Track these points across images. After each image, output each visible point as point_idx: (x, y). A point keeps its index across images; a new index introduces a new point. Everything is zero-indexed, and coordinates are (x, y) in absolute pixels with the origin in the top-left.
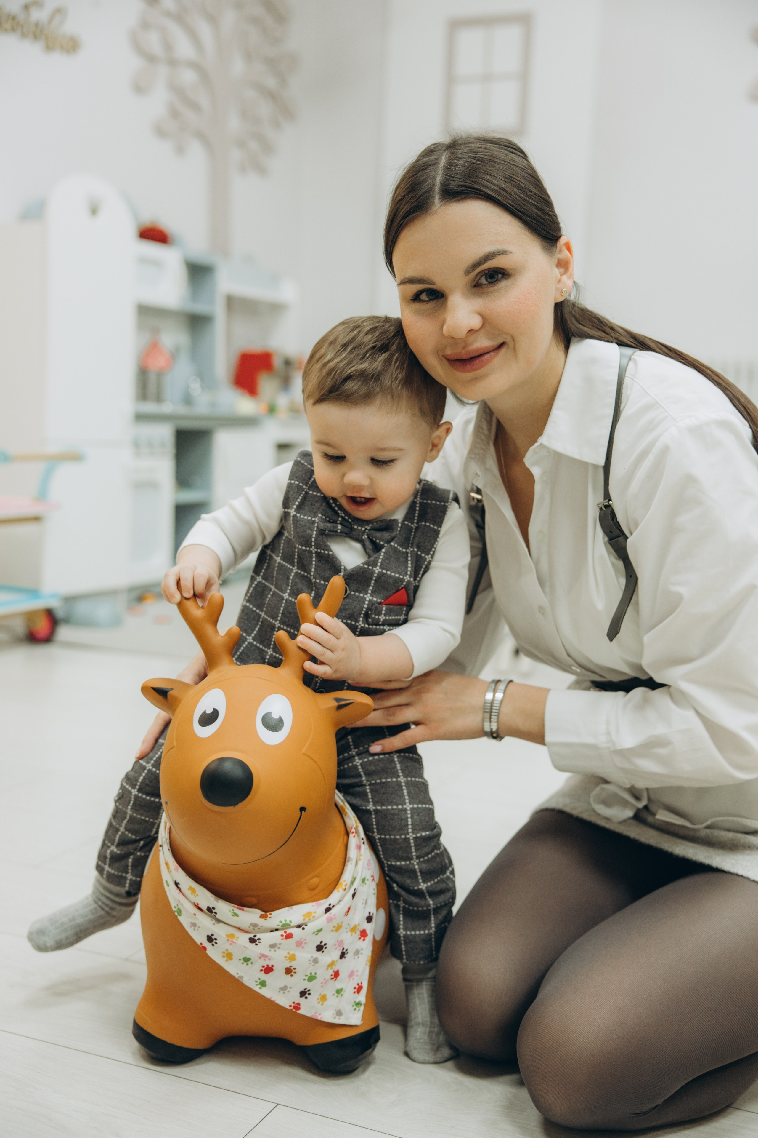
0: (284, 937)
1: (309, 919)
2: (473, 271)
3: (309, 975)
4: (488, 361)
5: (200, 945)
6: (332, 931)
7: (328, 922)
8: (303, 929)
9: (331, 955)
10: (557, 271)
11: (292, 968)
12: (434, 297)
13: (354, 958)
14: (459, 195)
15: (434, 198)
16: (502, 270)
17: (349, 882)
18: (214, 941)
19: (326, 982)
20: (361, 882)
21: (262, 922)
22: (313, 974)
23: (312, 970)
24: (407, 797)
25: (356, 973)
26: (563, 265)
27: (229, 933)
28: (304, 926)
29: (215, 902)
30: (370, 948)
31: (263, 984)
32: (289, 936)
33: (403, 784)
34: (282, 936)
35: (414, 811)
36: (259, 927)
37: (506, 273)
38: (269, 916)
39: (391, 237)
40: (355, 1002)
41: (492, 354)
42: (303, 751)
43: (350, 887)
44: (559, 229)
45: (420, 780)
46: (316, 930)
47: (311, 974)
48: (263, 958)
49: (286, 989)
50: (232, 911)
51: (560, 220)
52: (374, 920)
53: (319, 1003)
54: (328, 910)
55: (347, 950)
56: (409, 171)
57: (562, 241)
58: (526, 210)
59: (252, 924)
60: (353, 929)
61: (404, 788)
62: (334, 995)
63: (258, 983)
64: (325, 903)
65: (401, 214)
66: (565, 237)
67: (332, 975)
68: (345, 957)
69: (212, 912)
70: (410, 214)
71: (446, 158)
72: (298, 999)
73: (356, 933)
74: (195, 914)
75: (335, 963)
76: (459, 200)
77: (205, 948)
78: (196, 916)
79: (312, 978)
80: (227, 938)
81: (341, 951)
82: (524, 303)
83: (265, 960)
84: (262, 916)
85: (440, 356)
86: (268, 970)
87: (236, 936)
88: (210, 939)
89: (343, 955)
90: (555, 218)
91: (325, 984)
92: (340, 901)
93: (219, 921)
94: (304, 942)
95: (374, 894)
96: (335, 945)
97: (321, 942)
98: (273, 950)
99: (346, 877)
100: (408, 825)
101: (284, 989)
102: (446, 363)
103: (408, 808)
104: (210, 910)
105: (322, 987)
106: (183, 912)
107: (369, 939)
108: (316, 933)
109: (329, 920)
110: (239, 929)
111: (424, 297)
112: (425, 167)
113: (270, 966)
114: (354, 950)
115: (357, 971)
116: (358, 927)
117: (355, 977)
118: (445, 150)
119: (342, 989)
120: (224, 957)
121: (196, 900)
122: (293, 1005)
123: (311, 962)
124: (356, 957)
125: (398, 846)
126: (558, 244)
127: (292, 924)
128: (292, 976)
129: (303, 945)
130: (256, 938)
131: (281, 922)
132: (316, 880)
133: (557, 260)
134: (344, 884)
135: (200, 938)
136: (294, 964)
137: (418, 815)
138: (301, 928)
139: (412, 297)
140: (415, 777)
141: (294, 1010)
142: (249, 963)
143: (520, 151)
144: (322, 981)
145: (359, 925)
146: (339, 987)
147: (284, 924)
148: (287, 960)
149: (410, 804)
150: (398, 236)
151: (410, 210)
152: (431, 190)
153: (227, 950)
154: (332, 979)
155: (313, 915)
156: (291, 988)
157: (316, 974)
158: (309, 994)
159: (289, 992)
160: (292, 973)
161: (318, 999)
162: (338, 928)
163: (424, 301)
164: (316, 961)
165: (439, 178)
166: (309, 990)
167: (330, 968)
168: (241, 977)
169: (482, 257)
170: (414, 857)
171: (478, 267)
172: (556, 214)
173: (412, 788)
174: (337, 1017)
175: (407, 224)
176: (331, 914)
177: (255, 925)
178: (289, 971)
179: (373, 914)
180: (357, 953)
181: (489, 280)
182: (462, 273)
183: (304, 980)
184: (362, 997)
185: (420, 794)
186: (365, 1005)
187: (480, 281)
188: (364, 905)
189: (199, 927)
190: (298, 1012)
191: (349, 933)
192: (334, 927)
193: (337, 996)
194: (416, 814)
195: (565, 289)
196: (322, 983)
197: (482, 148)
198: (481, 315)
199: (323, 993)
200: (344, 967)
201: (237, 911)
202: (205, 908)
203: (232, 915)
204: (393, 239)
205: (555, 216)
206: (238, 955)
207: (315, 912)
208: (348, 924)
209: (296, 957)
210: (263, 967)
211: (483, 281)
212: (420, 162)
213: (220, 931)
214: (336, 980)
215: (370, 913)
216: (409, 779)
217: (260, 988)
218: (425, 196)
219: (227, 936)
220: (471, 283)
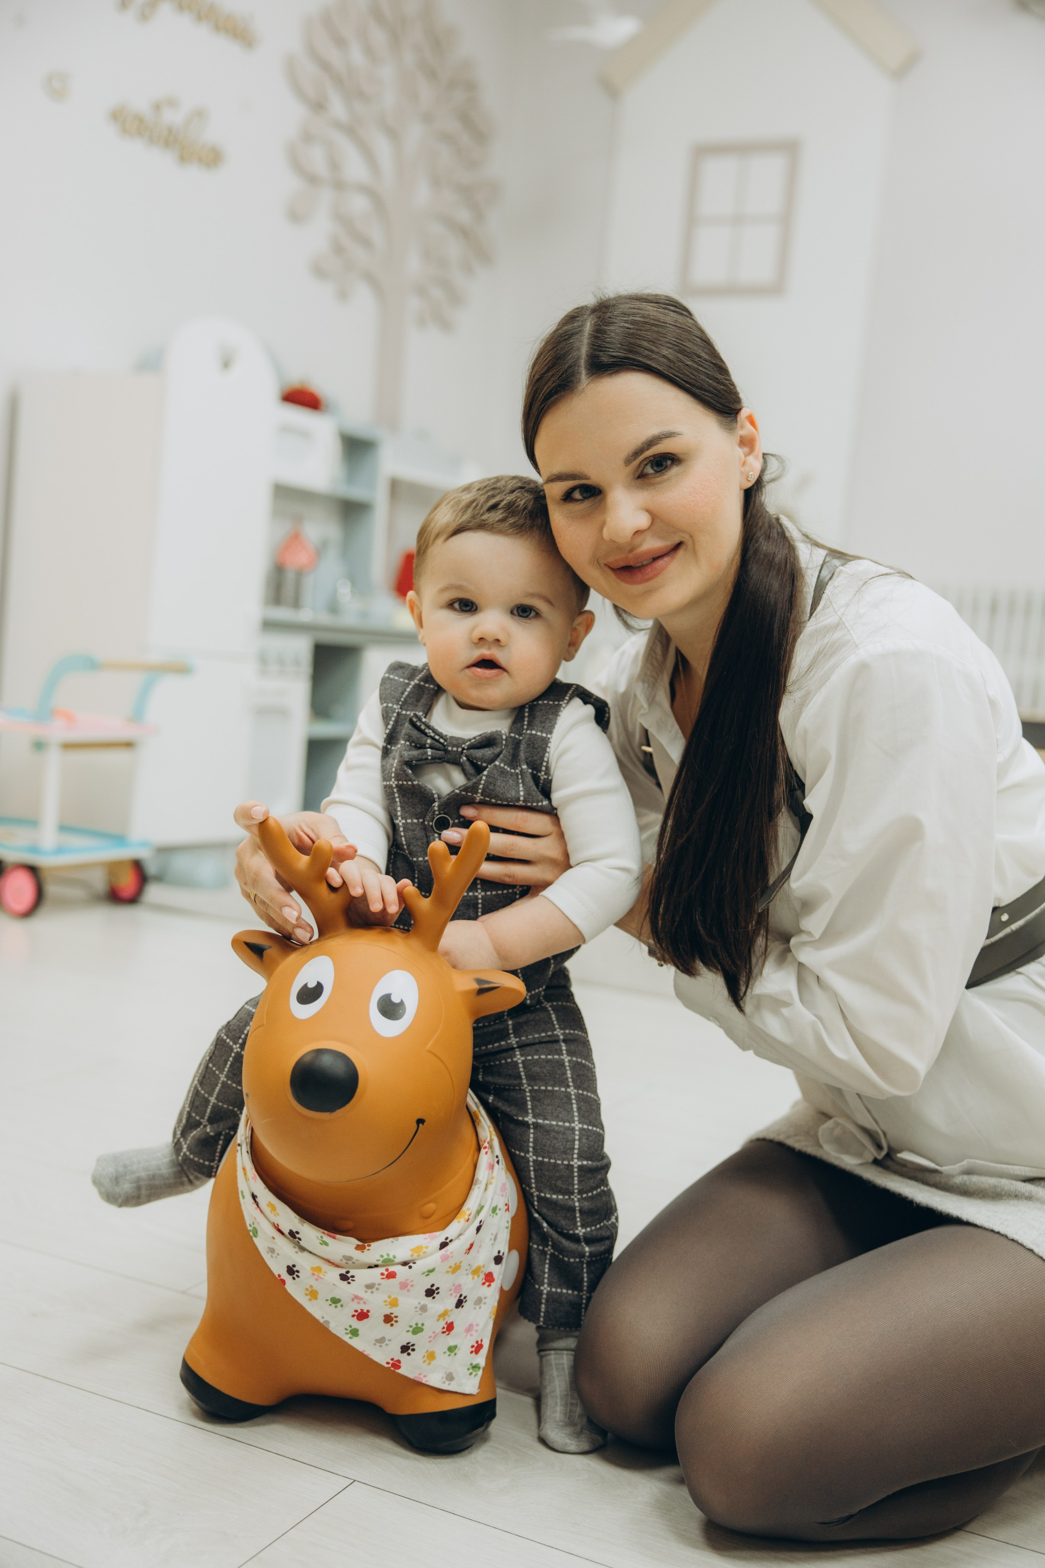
0: (384, 1277)
1: (418, 1256)
2: (635, 459)
3: (414, 1326)
4: (663, 569)
5: (277, 1276)
6: (448, 1272)
7: (443, 1261)
8: (410, 1267)
9: (445, 1302)
10: (740, 452)
11: (393, 1316)
12: (589, 494)
13: (475, 1308)
14: (610, 367)
15: (580, 373)
16: (670, 455)
17: (474, 1210)
18: (296, 1273)
19: (435, 1336)
20: (491, 1212)
21: (357, 1255)
22: (420, 1325)
23: (418, 1319)
24: (576, 1114)
25: (475, 1328)
26: (748, 443)
27: (315, 1266)
28: (411, 1264)
29: (300, 1226)
30: (497, 1297)
31: (355, 1333)
32: (392, 1275)
33: (573, 1097)
34: (382, 1274)
35: (584, 1133)
36: (354, 1261)
37: (676, 458)
38: (367, 1248)
39: (531, 425)
40: (471, 1364)
41: (666, 559)
42: (428, 1047)
43: (475, 1217)
44: (738, 400)
45: (592, 1096)
46: (426, 1270)
47: (417, 1324)
48: (356, 1301)
49: (384, 1342)
50: (320, 1238)
51: (739, 389)
52: (504, 1261)
53: (424, 1362)
54: (443, 1245)
55: (465, 1297)
56: (547, 343)
57: (744, 413)
58: (695, 380)
59: (344, 1257)
60: (476, 1272)
61: (574, 1101)
62: (445, 1353)
63: (348, 1332)
64: (440, 1236)
65: (541, 396)
66: (748, 410)
67: (444, 1328)
68: (463, 1307)
69: (295, 1237)
70: (552, 396)
71: (591, 324)
72: (398, 1355)
73: (478, 1276)
74: (274, 1238)
75: (449, 1313)
76: (611, 374)
77: (283, 1282)
78: (276, 1240)
79: (417, 1330)
80: (312, 1272)
81: (457, 1298)
82: (701, 493)
83: (359, 1303)
84: (358, 1248)
85: (602, 565)
86: (362, 1316)
87: (323, 1271)
88: (291, 1270)
89: (459, 1304)
90: (732, 387)
91: (434, 1338)
92: (460, 1235)
93: (303, 1249)
94: (410, 1284)
95: (507, 1228)
96: (451, 1290)
97: (433, 1285)
98: (369, 1291)
99: (471, 1205)
100: (574, 1149)
101: (381, 1341)
102: (609, 571)
103: (577, 1128)
104: (293, 1234)
105: (430, 1342)
106: (259, 1233)
107: (495, 1286)
108: (427, 1273)
109: (445, 1259)
110: (328, 1261)
111: (577, 495)
112: (566, 337)
113: (365, 1311)
114: (475, 1299)
115: (477, 1325)
116: (482, 1269)
117: (473, 1332)
118: (590, 314)
119: (456, 1347)
120: (306, 1295)
121: (277, 1220)
122: (391, 1362)
123: (418, 1309)
124: (477, 1307)
125: (557, 1174)
126: (739, 419)
127: (397, 1260)
128: (392, 1325)
129: (409, 1287)
130: (349, 1275)
131: (382, 1256)
132: (432, 1206)
133: (739, 438)
134: (468, 1213)
135: (278, 1268)
136: (395, 1311)
137: (587, 1139)
138: (407, 1267)
139: (563, 496)
140: (588, 1091)
141: (392, 1369)
142: (339, 1305)
143: (683, 308)
144: (431, 1334)
145: (484, 1266)
146: (452, 1344)
147: (385, 1259)
148: (387, 1305)
149: (579, 1123)
150: (539, 423)
151: (551, 391)
152: (575, 364)
153: (311, 1286)
154: (443, 1332)
155: (424, 1250)
156: (390, 1340)
157: (423, 1325)
158: (413, 1350)
159: (387, 1345)
160: (393, 1322)
161: (424, 1357)
162: (456, 1269)
163: (577, 500)
164: (424, 1309)
165: (584, 350)
166: (413, 1345)
167: (441, 1319)
168: (328, 1322)
169: (645, 442)
170: (576, 1191)
171: (641, 455)
172: (733, 383)
173: (582, 1104)
174: (447, 1382)
175: (549, 408)
176: (447, 1251)
177: (349, 1258)
178: (388, 1319)
179: (503, 1254)
180: (479, 1301)
181: (655, 468)
182: (620, 463)
183: (408, 1331)
184: (481, 1359)
185: (592, 1113)
186: (484, 1369)
187: (644, 471)
188: (493, 1241)
189: (278, 1254)
190: (397, 1371)
191: (470, 1276)
192: (450, 1267)
193: (449, 1355)
194: (586, 1137)
195: (752, 473)
196: (430, 1337)
197: (635, 309)
198: (648, 511)
199: (430, 1350)
200: (460, 1318)
201: (327, 1239)
202: (286, 1232)
203: (320, 1243)
204: (533, 428)
205: (733, 385)
206: (324, 1294)
207: (427, 1247)
208: (469, 1265)
209: (399, 1302)
210: (356, 1311)
211: (649, 470)
212: (560, 331)
213: (303, 1262)
214: (448, 1334)
215: (499, 1252)
216: (580, 1092)
217: (350, 1338)
218: (569, 372)
219: (312, 1269)
220: (634, 475)
